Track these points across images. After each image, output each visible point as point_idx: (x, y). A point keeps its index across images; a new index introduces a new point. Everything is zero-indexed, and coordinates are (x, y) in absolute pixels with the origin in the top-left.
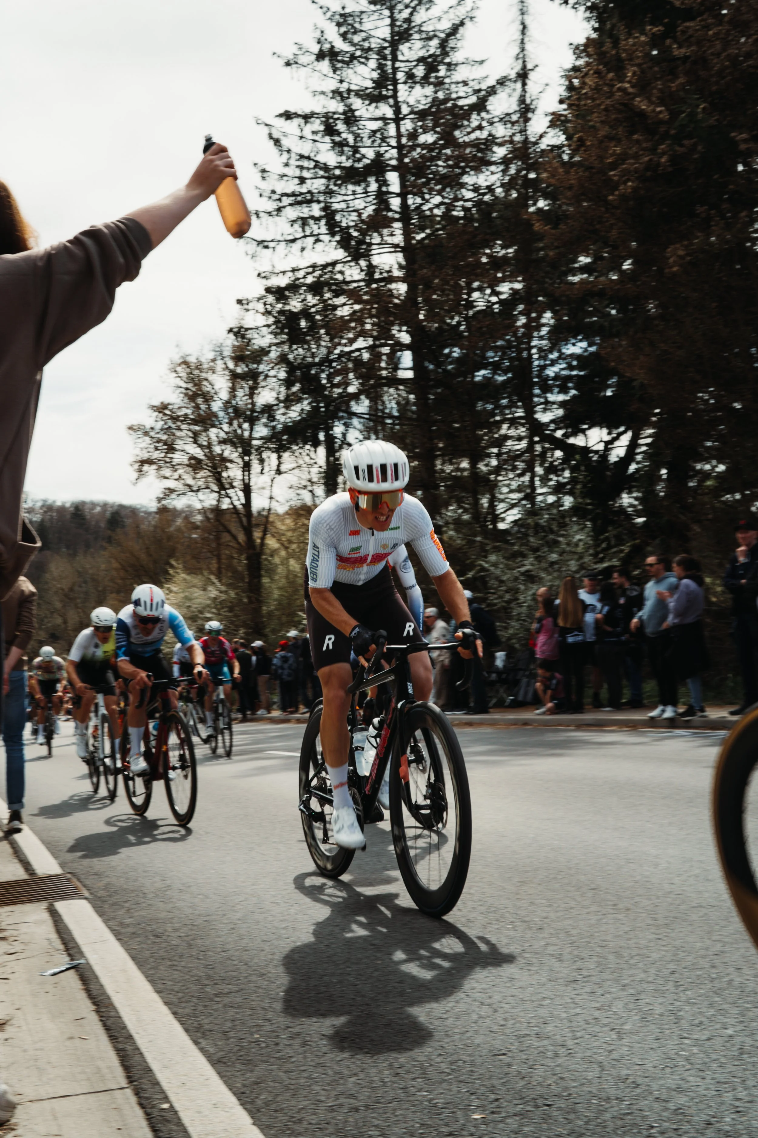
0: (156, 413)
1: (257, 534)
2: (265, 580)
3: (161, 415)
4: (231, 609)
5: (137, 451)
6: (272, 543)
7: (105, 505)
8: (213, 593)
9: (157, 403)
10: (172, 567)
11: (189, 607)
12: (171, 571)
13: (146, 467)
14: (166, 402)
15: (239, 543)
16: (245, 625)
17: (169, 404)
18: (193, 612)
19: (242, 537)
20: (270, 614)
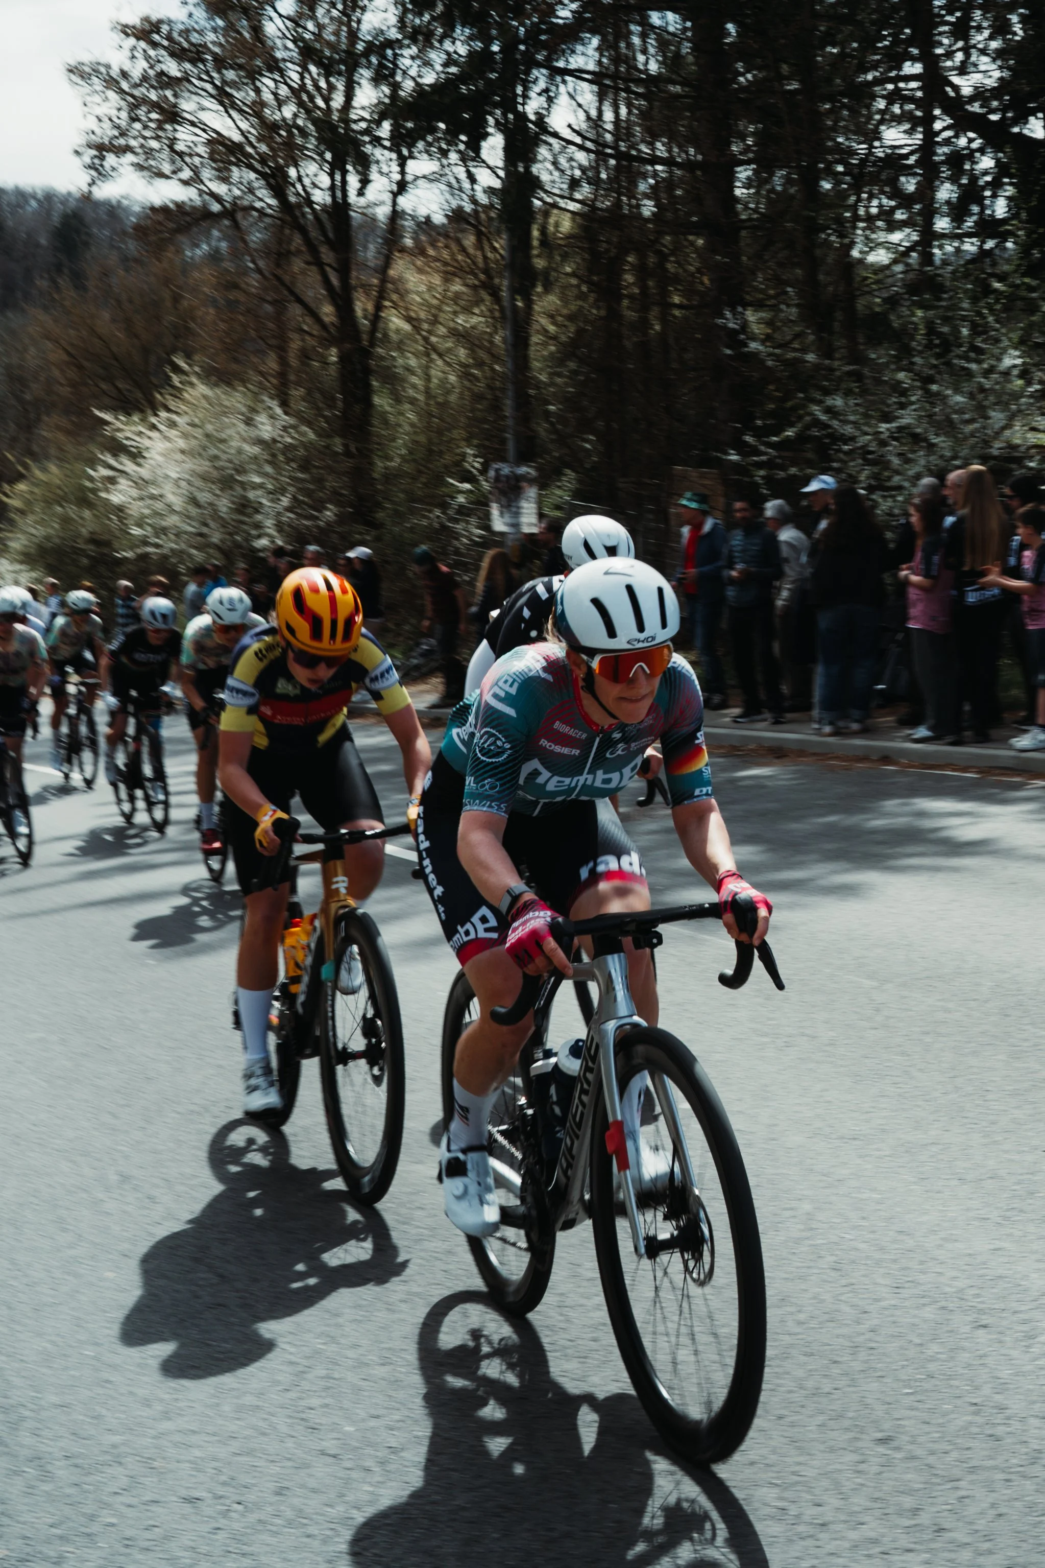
0: (132, 41)
1: (362, 306)
2: (381, 401)
3: (143, 44)
4: (305, 466)
5: (93, 124)
6: (396, 322)
7: (49, 197)
8: (266, 429)
9: (133, 19)
10: (177, 369)
11: (216, 458)
12: (176, 380)
13: (111, 159)
14: (154, 17)
15: (323, 326)
16: (336, 497)
17: (160, 22)
18: (222, 469)
19: (327, 311)
20: (390, 477)
